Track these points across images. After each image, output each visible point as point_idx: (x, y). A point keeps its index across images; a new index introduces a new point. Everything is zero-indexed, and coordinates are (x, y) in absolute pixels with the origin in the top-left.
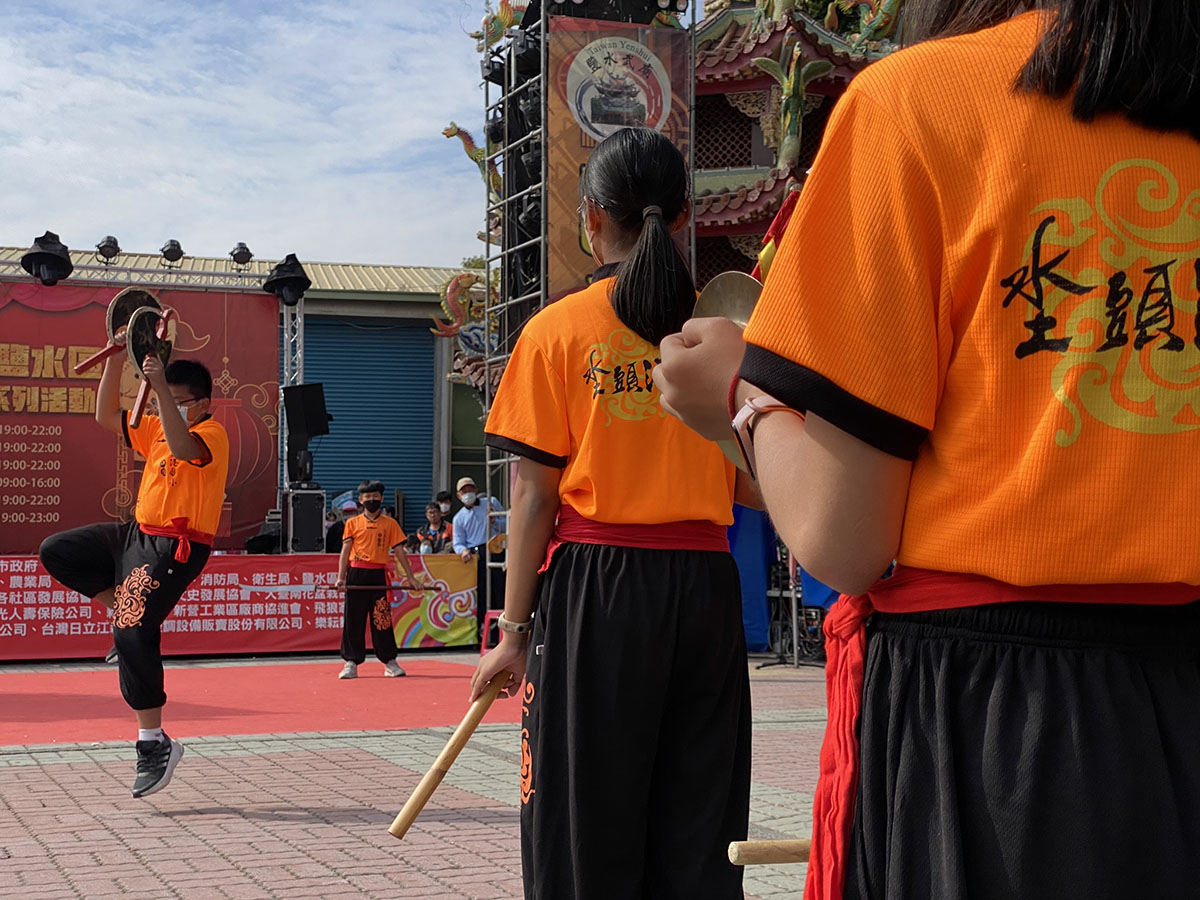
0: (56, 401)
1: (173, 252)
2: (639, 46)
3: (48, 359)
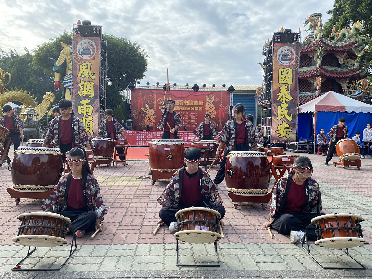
0: (197, 109)
1: (214, 86)
2: (290, 47)
3: (196, 102)
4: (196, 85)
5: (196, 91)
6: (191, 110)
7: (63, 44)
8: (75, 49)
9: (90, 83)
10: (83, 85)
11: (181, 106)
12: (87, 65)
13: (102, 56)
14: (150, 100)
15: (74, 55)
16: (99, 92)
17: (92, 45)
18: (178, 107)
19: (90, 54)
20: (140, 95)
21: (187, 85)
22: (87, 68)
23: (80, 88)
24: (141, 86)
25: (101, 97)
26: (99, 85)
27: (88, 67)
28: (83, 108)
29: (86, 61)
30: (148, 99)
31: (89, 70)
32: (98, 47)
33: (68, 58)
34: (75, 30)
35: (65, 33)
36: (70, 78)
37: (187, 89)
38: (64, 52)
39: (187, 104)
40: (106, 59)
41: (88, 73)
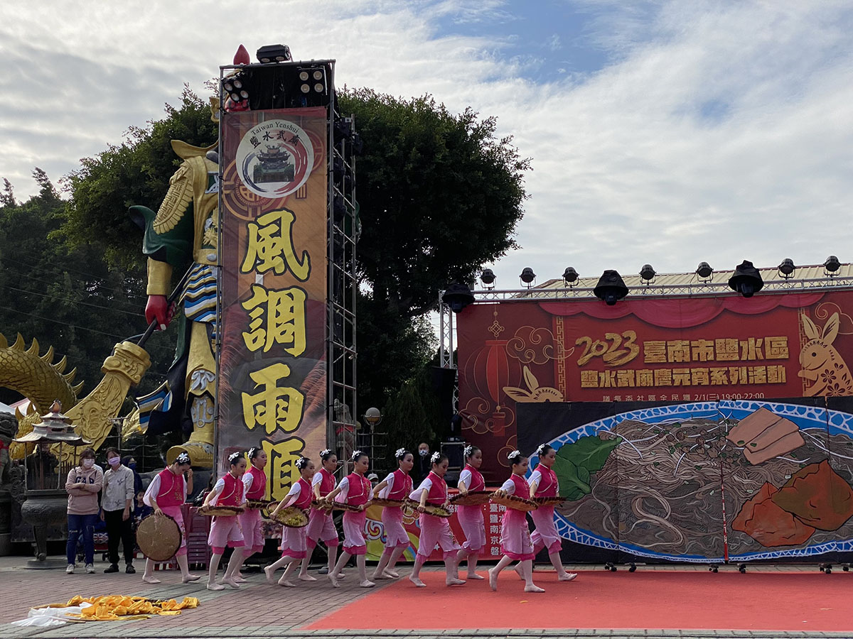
0: (759, 376)
3: (751, 347)
4: (747, 265)
5: (749, 295)
6: (729, 381)
7: (179, 147)
8: (229, 162)
9: (290, 295)
10: (264, 305)
11: (683, 364)
12: (278, 222)
13: (337, 179)
14: (540, 347)
15: (227, 188)
16: (328, 330)
17: (295, 140)
18: (667, 372)
19: (289, 176)
20: (496, 327)
21: (705, 270)
22: (278, 234)
23: (251, 320)
24: (496, 289)
25: (337, 352)
26: (328, 302)
27: (280, 230)
28: (263, 403)
29: (273, 206)
30: (530, 346)
31: (284, 243)
32: (319, 144)
33: (200, 199)
34: (230, 88)
35: (186, 101)
36: (208, 279)
37: (705, 290)
38: (182, 178)
39: (711, 357)
40: (354, 192)
41: (282, 255)
